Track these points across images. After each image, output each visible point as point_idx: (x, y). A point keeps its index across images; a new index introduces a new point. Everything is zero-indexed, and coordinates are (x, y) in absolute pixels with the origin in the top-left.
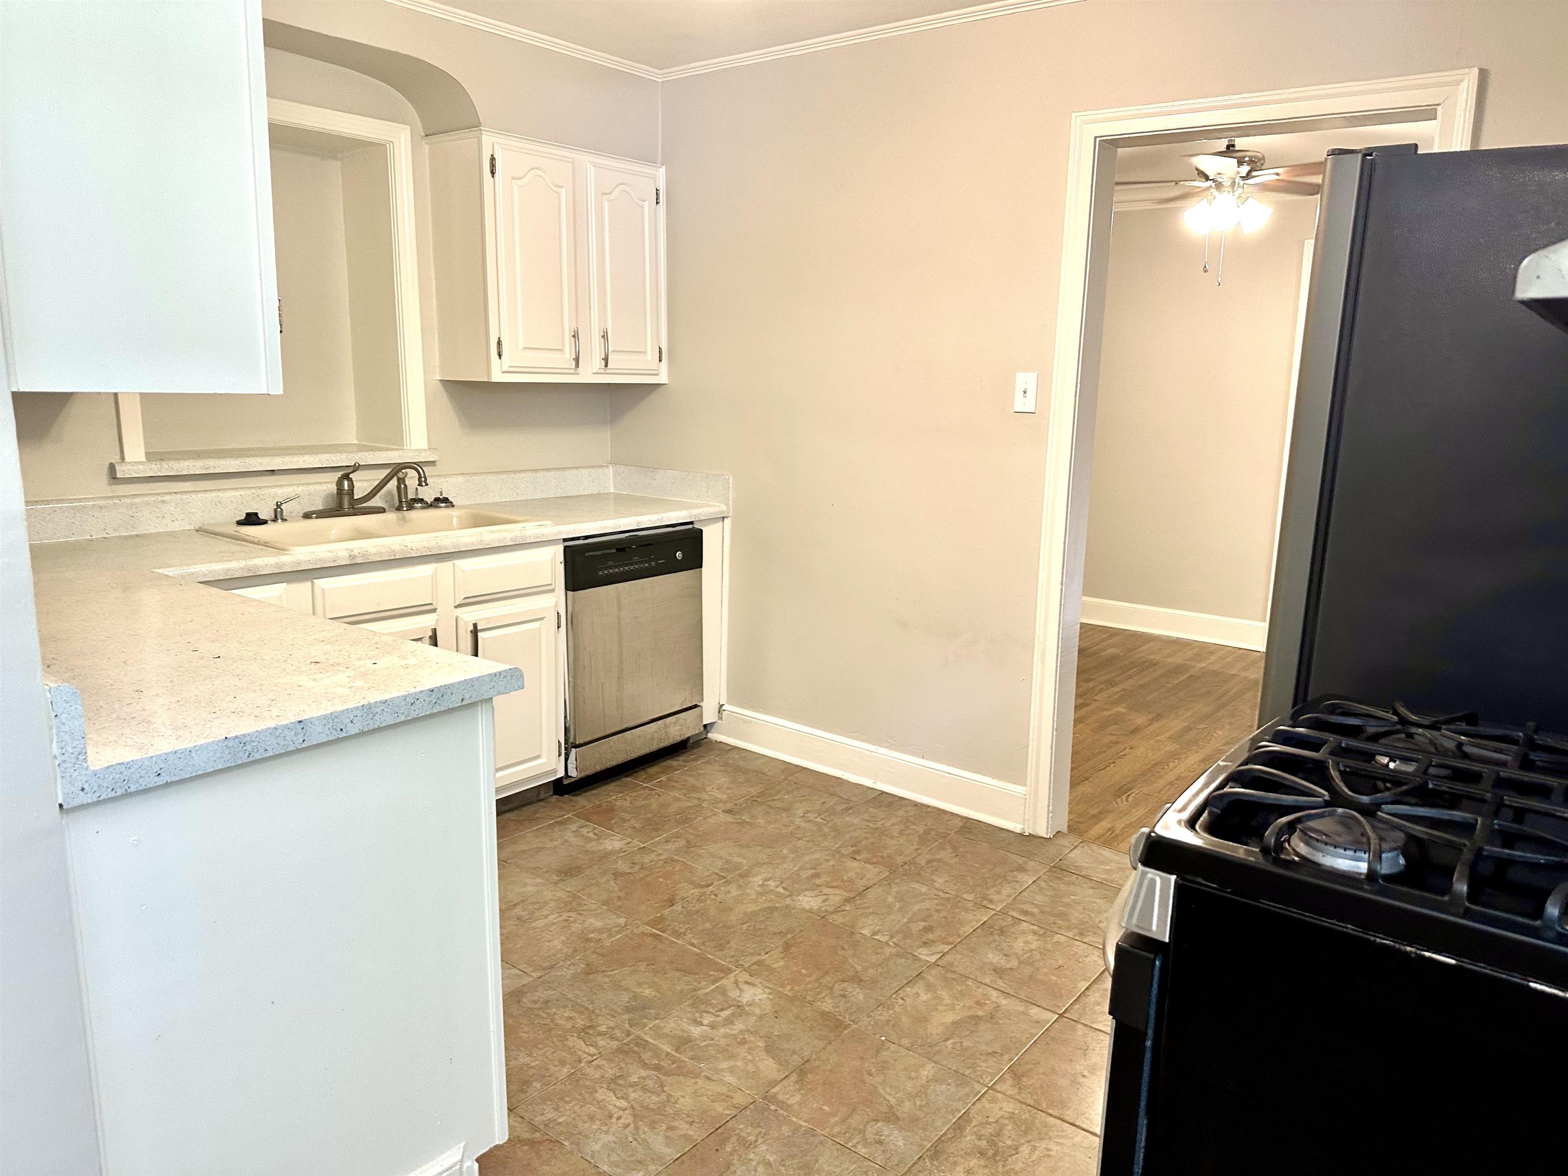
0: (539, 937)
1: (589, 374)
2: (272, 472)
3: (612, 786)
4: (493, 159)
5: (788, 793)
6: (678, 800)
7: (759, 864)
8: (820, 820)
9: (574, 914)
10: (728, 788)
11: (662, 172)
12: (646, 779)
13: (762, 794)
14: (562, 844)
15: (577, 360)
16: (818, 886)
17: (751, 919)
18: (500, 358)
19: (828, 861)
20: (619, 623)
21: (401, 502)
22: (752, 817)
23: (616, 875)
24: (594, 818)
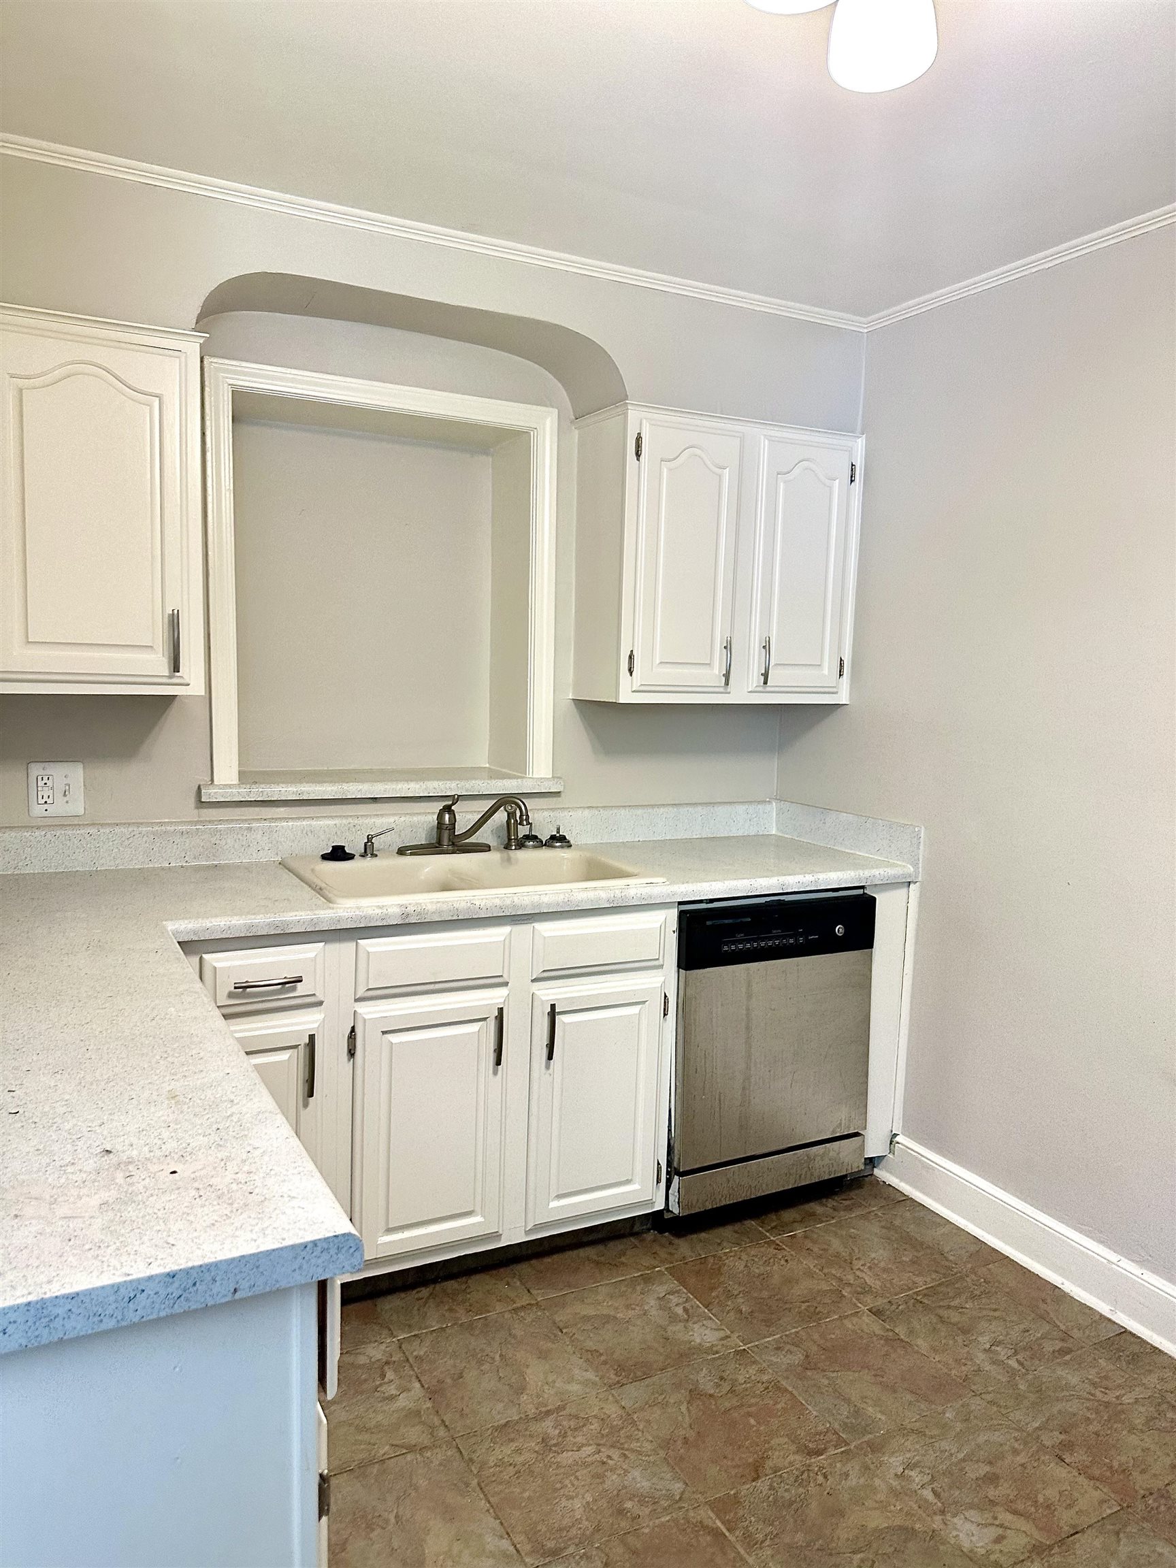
0: (558, 1486)
1: (744, 692)
2: (375, 800)
3: (727, 1232)
4: (639, 439)
5: (973, 1297)
6: (809, 1274)
7: (903, 1431)
8: (1016, 1365)
9: (615, 1454)
10: (885, 1270)
11: (860, 444)
12: (775, 1227)
13: (931, 1292)
14: (639, 1317)
15: (727, 676)
16: (993, 1503)
17: (869, 1545)
18: (631, 675)
19: (1016, 1452)
20: (748, 1015)
21: (510, 839)
22: (911, 1332)
23: (695, 1394)
24: (692, 1281)
